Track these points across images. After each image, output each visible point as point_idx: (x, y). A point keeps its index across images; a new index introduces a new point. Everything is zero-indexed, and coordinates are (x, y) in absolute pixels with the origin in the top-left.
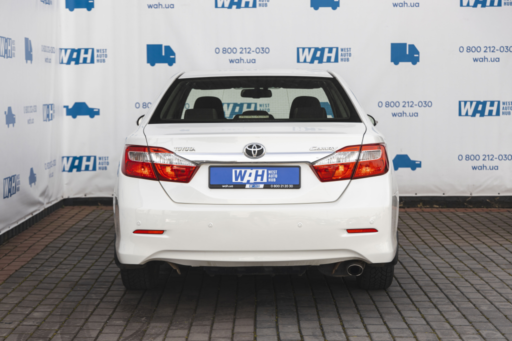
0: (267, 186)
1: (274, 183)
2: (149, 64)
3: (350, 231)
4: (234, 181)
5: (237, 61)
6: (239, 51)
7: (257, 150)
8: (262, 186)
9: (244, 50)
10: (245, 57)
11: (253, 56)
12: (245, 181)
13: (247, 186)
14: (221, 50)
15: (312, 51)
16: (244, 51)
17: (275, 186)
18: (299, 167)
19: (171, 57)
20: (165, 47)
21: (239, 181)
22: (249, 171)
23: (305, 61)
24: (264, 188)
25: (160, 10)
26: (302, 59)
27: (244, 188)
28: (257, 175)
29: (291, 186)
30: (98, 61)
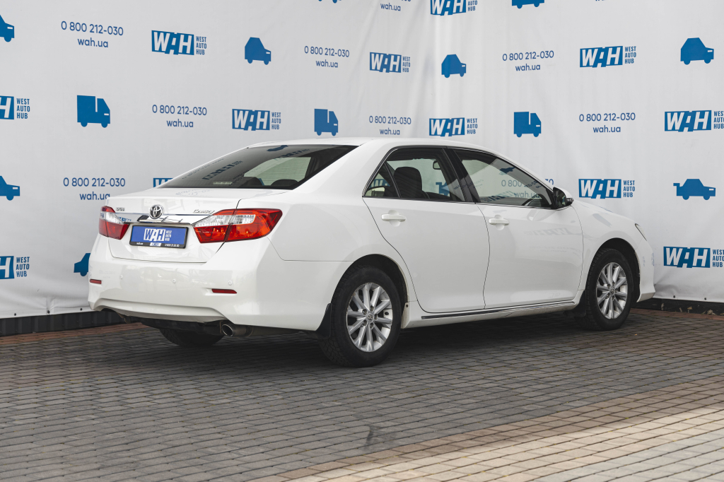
0: (163, 246)
1: (167, 242)
2: (516, 135)
3: (215, 291)
4: (144, 239)
5: (601, 130)
6: (603, 117)
7: (157, 211)
8: (160, 244)
9: (609, 116)
10: (610, 124)
11: (618, 123)
12: (151, 240)
13: (151, 244)
14: (585, 117)
15: (682, 115)
16: (608, 118)
17: (168, 245)
18: (187, 229)
19: (537, 126)
20: (531, 114)
21: (148, 239)
22: (155, 230)
23: (674, 129)
24: (162, 246)
25: (527, 72)
26: (670, 127)
27: (149, 246)
28: (159, 235)
29: (178, 246)
30: (468, 132)
